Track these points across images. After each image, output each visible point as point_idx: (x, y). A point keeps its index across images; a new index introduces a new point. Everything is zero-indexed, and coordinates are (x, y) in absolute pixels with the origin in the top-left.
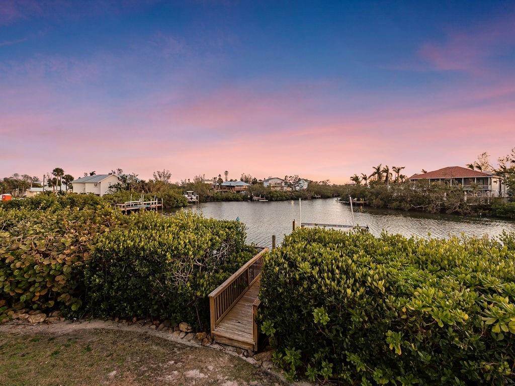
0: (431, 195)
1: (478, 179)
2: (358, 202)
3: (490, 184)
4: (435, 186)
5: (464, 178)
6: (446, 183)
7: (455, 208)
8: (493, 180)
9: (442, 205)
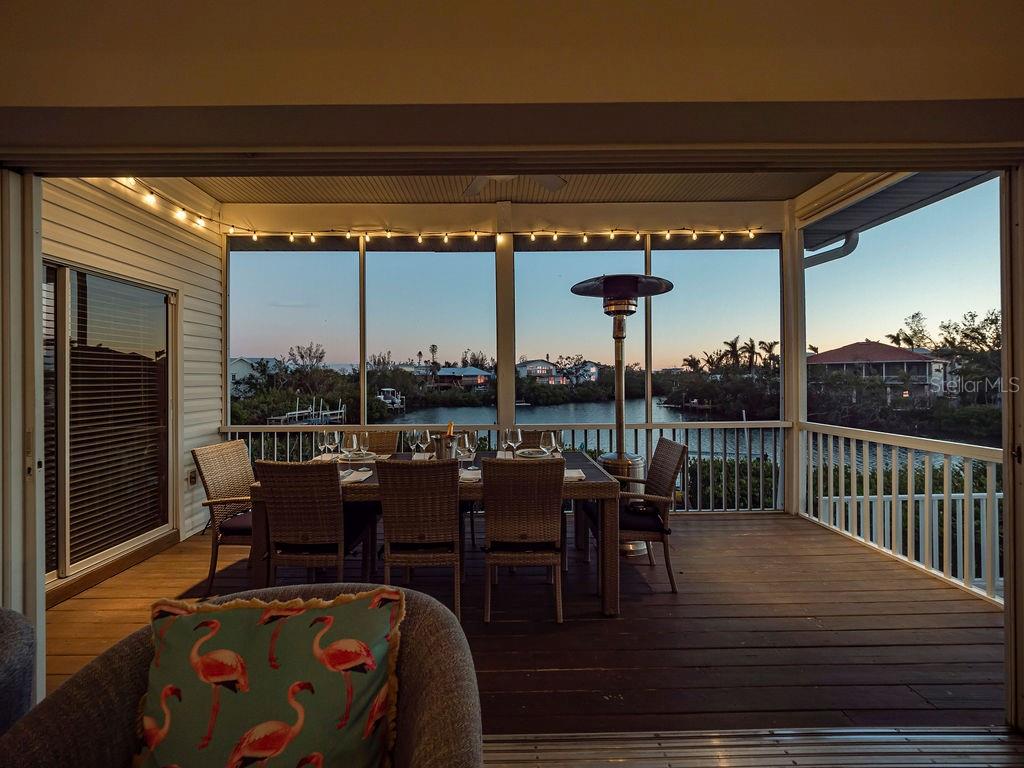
0: (832, 394)
1: (910, 365)
2: (701, 407)
3: (930, 374)
4: (838, 377)
5: (886, 364)
6: (855, 373)
7: (874, 417)
8: (935, 367)
9: (851, 412)
